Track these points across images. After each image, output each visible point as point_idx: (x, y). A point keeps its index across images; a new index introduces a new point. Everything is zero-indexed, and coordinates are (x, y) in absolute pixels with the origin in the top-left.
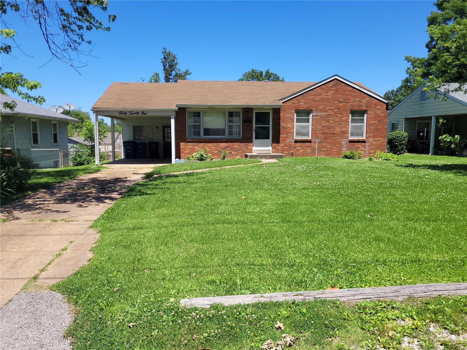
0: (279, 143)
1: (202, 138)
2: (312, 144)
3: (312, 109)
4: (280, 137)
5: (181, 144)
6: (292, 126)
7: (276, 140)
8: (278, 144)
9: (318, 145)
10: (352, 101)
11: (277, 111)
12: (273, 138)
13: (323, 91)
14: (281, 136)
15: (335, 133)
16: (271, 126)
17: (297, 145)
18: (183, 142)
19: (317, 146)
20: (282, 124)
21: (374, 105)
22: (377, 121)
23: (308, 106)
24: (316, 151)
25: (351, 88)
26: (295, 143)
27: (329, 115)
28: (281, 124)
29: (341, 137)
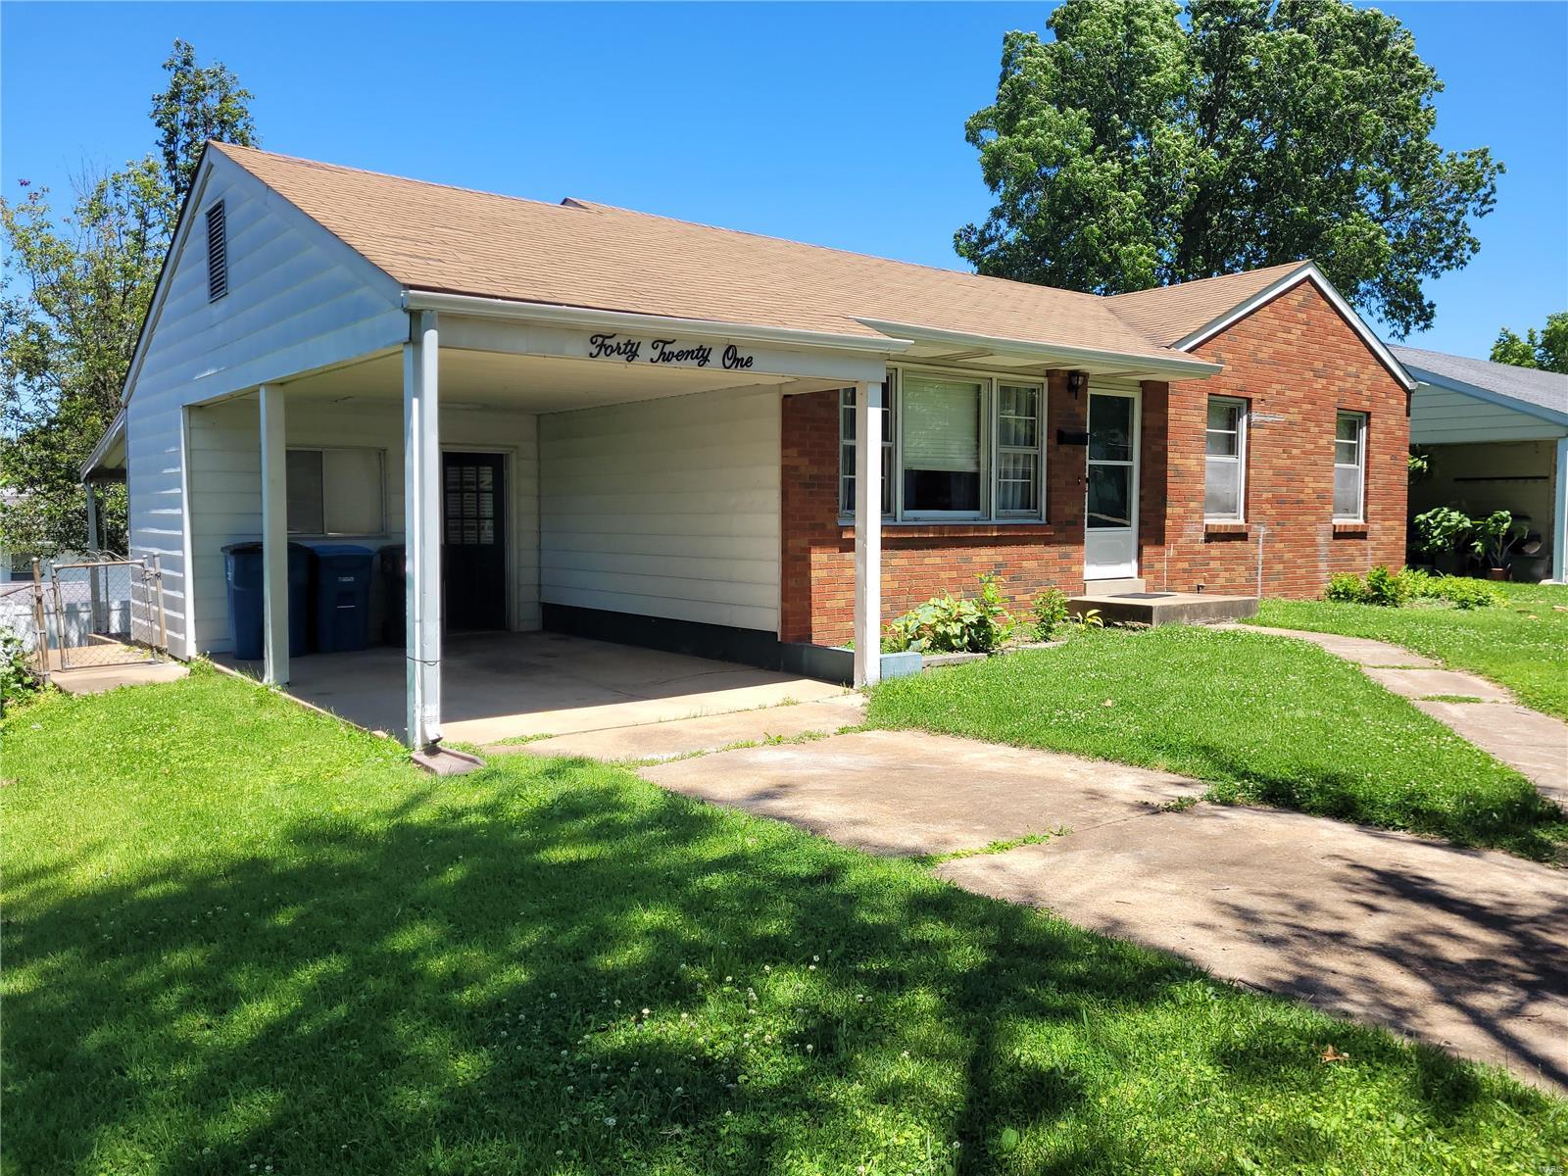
0: (1163, 544)
1: (899, 522)
2: (1249, 546)
3: (1253, 395)
4: (1164, 517)
5: (818, 557)
6: (1198, 468)
7: (1153, 533)
8: (1160, 549)
9: (1264, 552)
10: (1342, 373)
11: (1156, 394)
12: (1141, 523)
13: (1277, 322)
14: (1169, 511)
15: (1302, 502)
16: (1135, 464)
17: (1215, 552)
18: (822, 544)
19: (1261, 557)
20: (1173, 458)
21: (1383, 395)
22: (1388, 457)
23: (1241, 382)
24: (1259, 578)
25: (1340, 323)
26: (1206, 541)
27: (1291, 423)
28: (1170, 455)
29: (1314, 518)
